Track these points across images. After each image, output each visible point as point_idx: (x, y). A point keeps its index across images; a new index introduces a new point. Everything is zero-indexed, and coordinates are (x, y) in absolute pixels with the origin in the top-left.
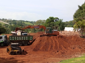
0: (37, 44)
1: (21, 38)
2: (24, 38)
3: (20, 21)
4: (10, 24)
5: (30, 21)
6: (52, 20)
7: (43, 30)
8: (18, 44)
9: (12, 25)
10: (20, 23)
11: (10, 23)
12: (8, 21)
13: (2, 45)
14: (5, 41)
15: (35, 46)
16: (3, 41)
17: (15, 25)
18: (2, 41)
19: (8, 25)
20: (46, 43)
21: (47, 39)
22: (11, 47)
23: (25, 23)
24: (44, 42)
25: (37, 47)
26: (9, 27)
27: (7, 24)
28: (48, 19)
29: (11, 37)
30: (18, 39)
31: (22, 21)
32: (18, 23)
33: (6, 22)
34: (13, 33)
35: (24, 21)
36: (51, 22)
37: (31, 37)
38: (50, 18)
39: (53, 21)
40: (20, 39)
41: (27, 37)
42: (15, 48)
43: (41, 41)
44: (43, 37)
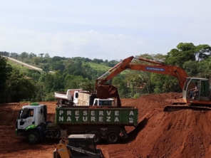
0: (156, 137)
1: (97, 116)
2: (105, 116)
3: (75, 59)
4: (46, 69)
5: (107, 61)
6: (188, 54)
7: (156, 90)
8: (92, 136)
9: (52, 72)
10: (76, 67)
11: (46, 67)
12: (38, 61)
13: (32, 137)
14: (41, 124)
15: (152, 146)
16: (36, 124)
17: (61, 73)
18: (33, 123)
19: (39, 72)
20: (191, 137)
21: (194, 119)
22: (68, 148)
23: (93, 66)
24: (185, 134)
25: (156, 149)
26: (43, 80)
27: (35, 71)
28: (173, 51)
29: (61, 112)
30: (85, 120)
31: (83, 59)
32: (69, 66)
33: (33, 64)
34: (59, 99)
35: (88, 60)
36: (184, 59)
37: (132, 113)
38: (181, 48)
39: (193, 58)
40: (93, 119)
41: (116, 113)
42: (83, 151)
43: (169, 127)
44: (180, 115)
